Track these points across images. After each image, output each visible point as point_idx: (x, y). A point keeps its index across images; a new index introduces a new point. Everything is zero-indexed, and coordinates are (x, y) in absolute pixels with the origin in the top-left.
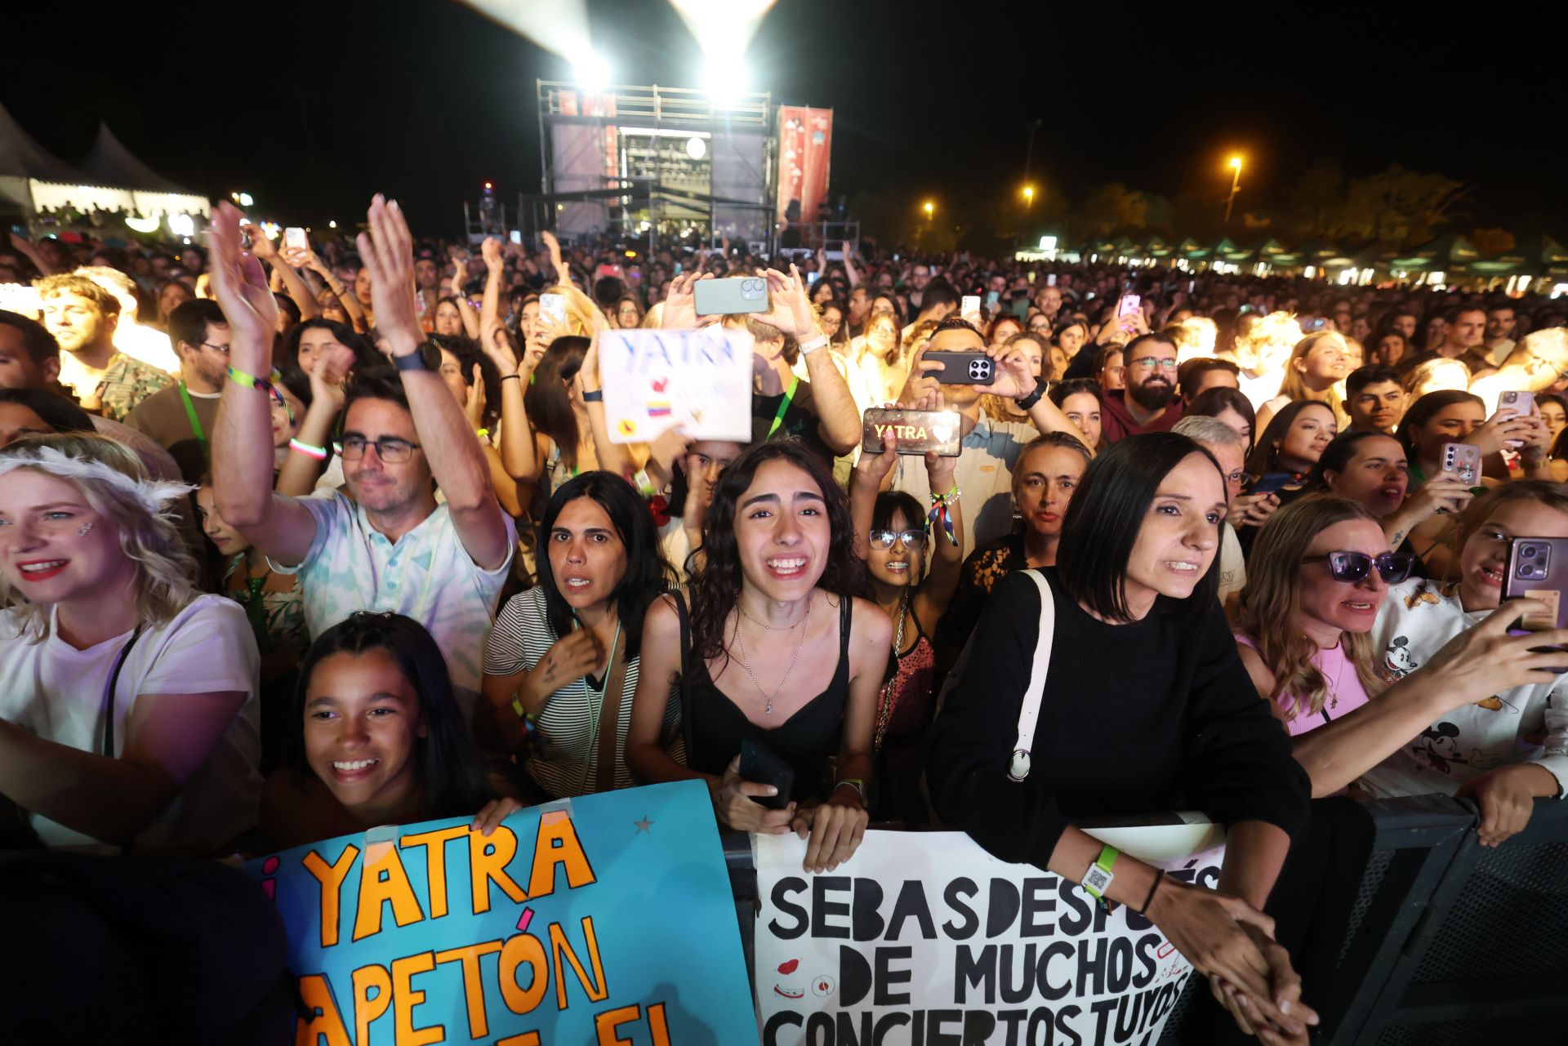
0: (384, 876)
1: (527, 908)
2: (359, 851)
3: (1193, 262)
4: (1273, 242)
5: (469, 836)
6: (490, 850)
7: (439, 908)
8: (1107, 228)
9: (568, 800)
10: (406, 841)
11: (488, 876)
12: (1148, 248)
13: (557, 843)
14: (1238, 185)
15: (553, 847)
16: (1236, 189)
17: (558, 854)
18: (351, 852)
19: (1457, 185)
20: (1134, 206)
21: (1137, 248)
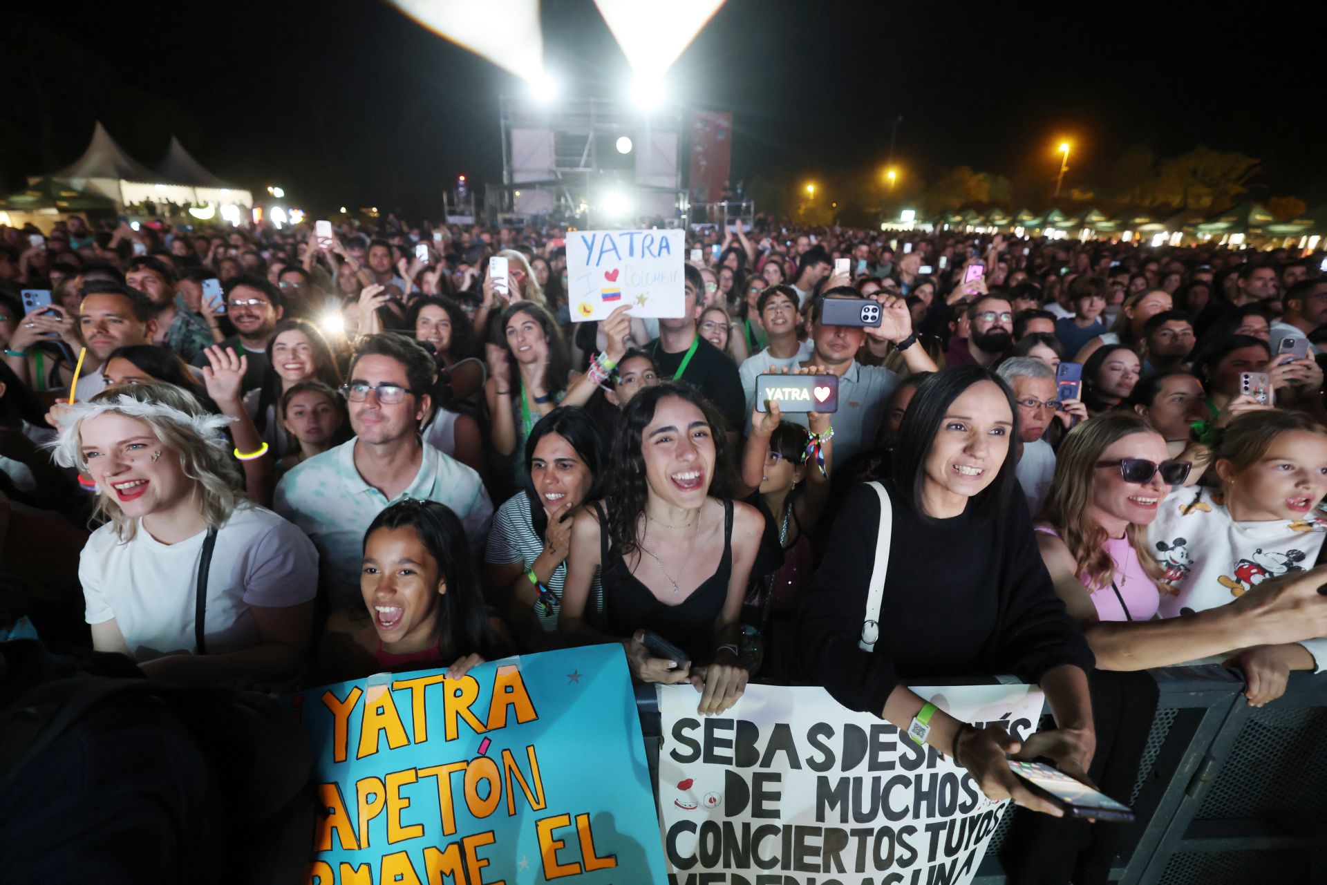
0: (380, 711)
1: (486, 738)
2: (362, 691)
3: (1029, 229)
4: (1096, 212)
5: (443, 682)
6: (458, 693)
7: (420, 736)
8: (957, 203)
9: (517, 657)
10: (396, 685)
11: (457, 712)
12: (991, 218)
13: (509, 689)
14: (1067, 165)
15: (506, 692)
16: (1064, 169)
17: (510, 698)
18: (356, 692)
19: (1256, 161)
20: (979, 184)
21: (981, 219)
